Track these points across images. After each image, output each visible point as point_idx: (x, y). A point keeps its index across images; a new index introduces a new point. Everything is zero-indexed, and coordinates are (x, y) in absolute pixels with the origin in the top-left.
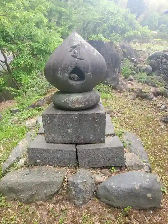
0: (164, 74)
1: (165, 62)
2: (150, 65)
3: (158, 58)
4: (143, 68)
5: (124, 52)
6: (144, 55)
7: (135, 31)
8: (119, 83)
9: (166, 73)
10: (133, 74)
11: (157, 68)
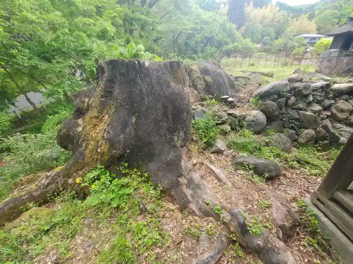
0: (292, 128)
1: (294, 104)
2: (262, 111)
3: (280, 96)
4: (248, 118)
5: (207, 83)
6: (248, 86)
7: (236, 44)
8: (182, 180)
9: (295, 127)
10: (224, 133)
11: (277, 117)
